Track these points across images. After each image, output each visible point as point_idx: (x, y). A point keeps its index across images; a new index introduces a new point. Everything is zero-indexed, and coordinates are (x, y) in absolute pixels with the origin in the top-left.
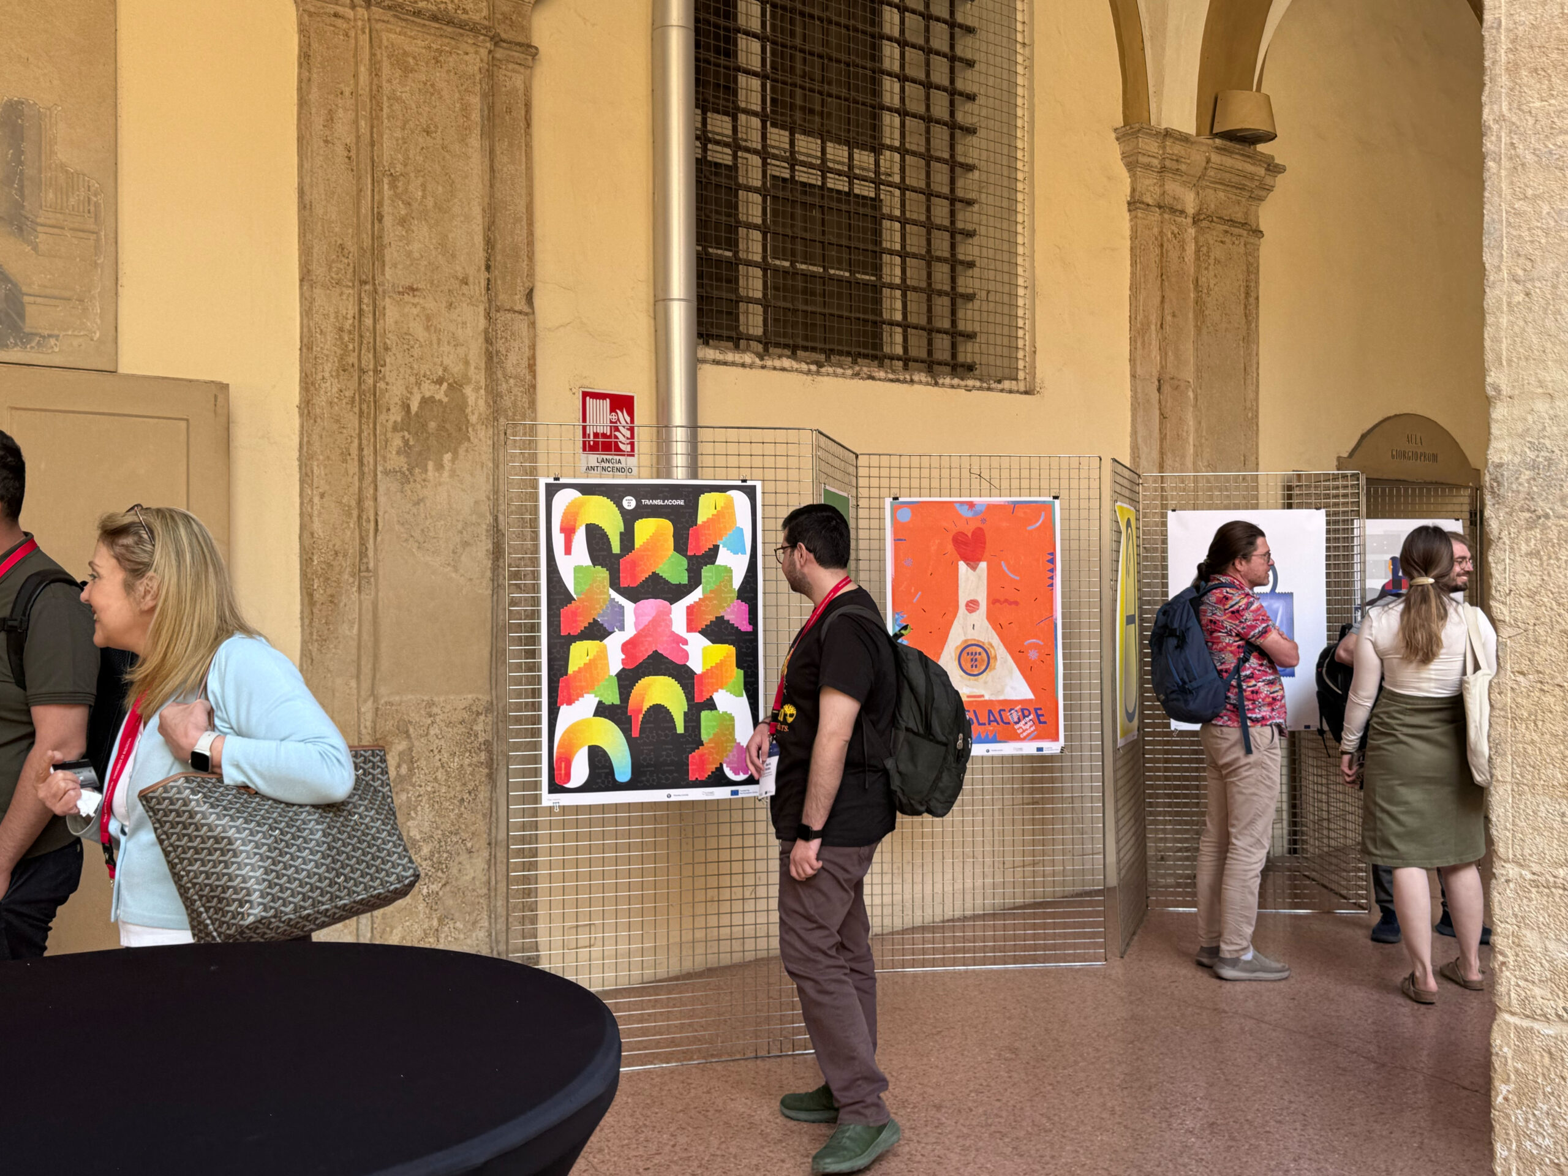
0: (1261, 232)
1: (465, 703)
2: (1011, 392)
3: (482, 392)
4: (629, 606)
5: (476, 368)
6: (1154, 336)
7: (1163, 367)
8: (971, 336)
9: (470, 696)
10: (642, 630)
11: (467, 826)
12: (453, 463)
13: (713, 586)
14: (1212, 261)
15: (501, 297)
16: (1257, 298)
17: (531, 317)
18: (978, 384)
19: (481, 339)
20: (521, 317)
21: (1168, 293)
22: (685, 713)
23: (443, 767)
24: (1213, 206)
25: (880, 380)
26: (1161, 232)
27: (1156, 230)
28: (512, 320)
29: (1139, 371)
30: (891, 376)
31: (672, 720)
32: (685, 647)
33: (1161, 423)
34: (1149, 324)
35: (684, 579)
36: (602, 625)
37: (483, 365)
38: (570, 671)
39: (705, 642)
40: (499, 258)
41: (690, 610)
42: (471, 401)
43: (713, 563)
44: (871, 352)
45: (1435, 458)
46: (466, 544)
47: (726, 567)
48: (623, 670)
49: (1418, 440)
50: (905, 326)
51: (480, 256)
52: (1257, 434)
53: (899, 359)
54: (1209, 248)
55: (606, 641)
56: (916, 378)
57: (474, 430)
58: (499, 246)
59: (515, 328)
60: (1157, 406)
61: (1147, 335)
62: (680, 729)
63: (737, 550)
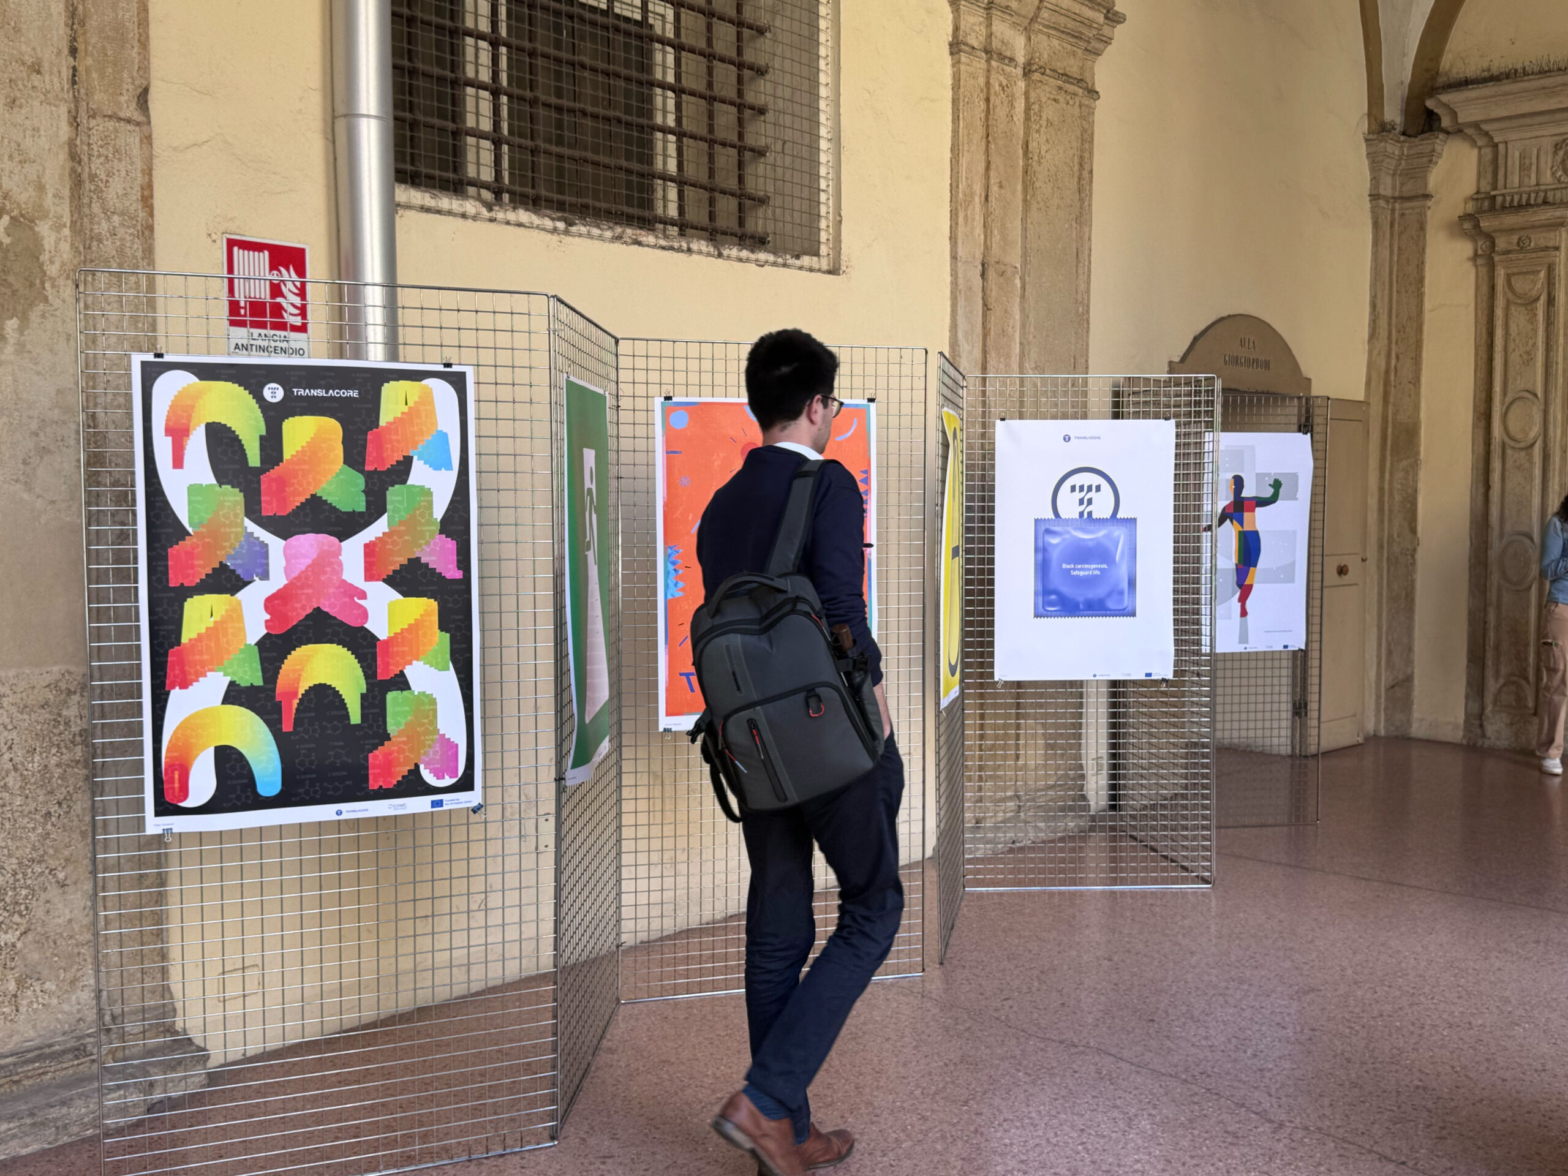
0: (1097, 93)
1: (48, 679)
2: (811, 270)
3: (66, 231)
4: (275, 544)
5: (55, 196)
6: (977, 210)
7: (987, 248)
8: (763, 201)
9: (55, 669)
10: (298, 578)
11: (56, 850)
12: (21, 333)
13: (404, 515)
14: (1043, 123)
15: (98, 97)
16: (1091, 172)
17: (145, 128)
18: (771, 258)
19: (63, 155)
20: (130, 127)
21: (995, 160)
22: (363, 697)
23: (16, 769)
24: (1046, 56)
25: (648, 246)
26: (988, 84)
27: (982, 81)
28: (116, 130)
29: (961, 252)
30: (663, 242)
31: (343, 705)
32: (361, 602)
33: (984, 316)
34: (972, 195)
35: (361, 507)
36: (234, 571)
37: (66, 193)
38: (184, 639)
39: (393, 595)
40: (94, 40)
41: (370, 550)
42: (49, 242)
43: (404, 482)
44: (635, 211)
45: (1267, 365)
46: (44, 451)
47: (422, 488)
48: (267, 636)
49: (1251, 344)
50: (681, 182)
51: (60, 32)
52: (1088, 332)
53: (673, 223)
54: (1041, 106)
55: (240, 595)
56: (694, 246)
57: (53, 286)
58: (93, 23)
59: (120, 142)
60: (980, 295)
61: (971, 208)
62: (355, 717)
63: (439, 463)
